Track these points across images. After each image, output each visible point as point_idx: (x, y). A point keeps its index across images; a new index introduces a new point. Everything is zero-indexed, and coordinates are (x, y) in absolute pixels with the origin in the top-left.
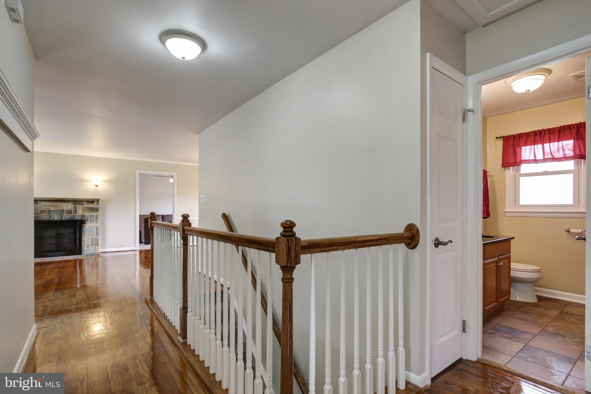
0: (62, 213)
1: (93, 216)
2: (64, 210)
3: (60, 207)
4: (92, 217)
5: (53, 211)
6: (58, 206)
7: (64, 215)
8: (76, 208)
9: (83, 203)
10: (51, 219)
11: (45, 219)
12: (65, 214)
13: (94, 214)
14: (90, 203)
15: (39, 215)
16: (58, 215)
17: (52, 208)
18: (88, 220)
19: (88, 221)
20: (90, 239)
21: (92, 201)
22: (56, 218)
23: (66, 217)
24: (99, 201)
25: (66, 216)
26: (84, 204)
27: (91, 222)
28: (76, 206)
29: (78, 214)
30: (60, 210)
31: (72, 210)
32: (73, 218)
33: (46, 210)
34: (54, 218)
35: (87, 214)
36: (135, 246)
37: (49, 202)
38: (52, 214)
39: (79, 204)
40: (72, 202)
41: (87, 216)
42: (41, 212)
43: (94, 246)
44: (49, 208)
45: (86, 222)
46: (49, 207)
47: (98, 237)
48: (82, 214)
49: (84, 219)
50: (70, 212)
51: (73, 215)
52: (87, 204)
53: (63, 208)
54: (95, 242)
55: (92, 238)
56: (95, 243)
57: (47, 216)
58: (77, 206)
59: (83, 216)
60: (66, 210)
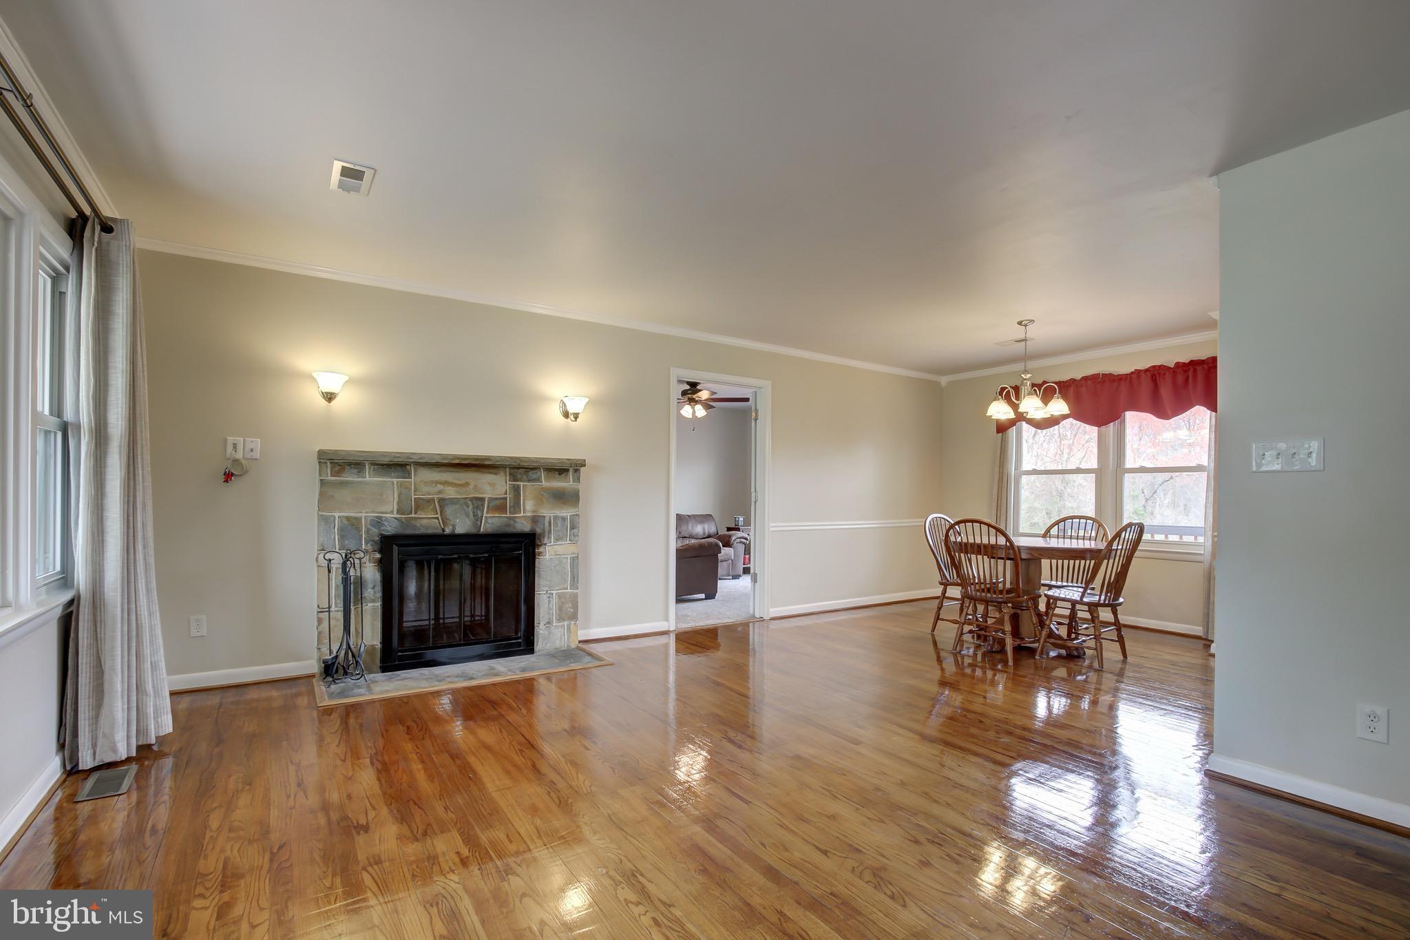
0: (477, 508)
1: (564, 519)
2: (482, 499)
3: (471, 487)
4: (559, 523)
5: (453, 501)
6: (467, 484)
7: (485, 514)
8: (516, 490)
9: (534, 476)
10: (448, 531)
11: (430, 531)
12: (487, 512)
13: (567, 512)
14: (557, 476)
15: (413, 515)
16: (467, 515)
17: (450, 493)
18: (550, 532)
19: (549, 538)
20: (554, 601)
21: (560, 469)
22: (462, 526)
23: (490, 523)
24: (582, 469)
25: (490, 521)
26: (538, 480)
27: (557, 539)
28: (519, 487)
29: (522, 514)
30: (472, 499)
31: (506, 499)
32: (508, 525)
33: (433, 500)
34: (454, 526)
35: (548, 512)
36: (667, 619)
37: (441, 472)
38: (449, 511)
39: (525, 477)
40: (508, 469)
41: (547, 520)
42: (420, 505)
43: (566, 623)
44: (440, 492)
45: (546, 541)
46: (440, 487)
47: (576, 591)
48: (534, 512)
49: (538, 530)
50: (499, 506)
51: (508, 515)
52: (547, 479)
53: (484, 493)
54: (568, 607)
55: (559, 596)
56: (570, 612)
57: (437, 518)
58: (522, 484)
59: (535, 519)
60: (491, 500)
